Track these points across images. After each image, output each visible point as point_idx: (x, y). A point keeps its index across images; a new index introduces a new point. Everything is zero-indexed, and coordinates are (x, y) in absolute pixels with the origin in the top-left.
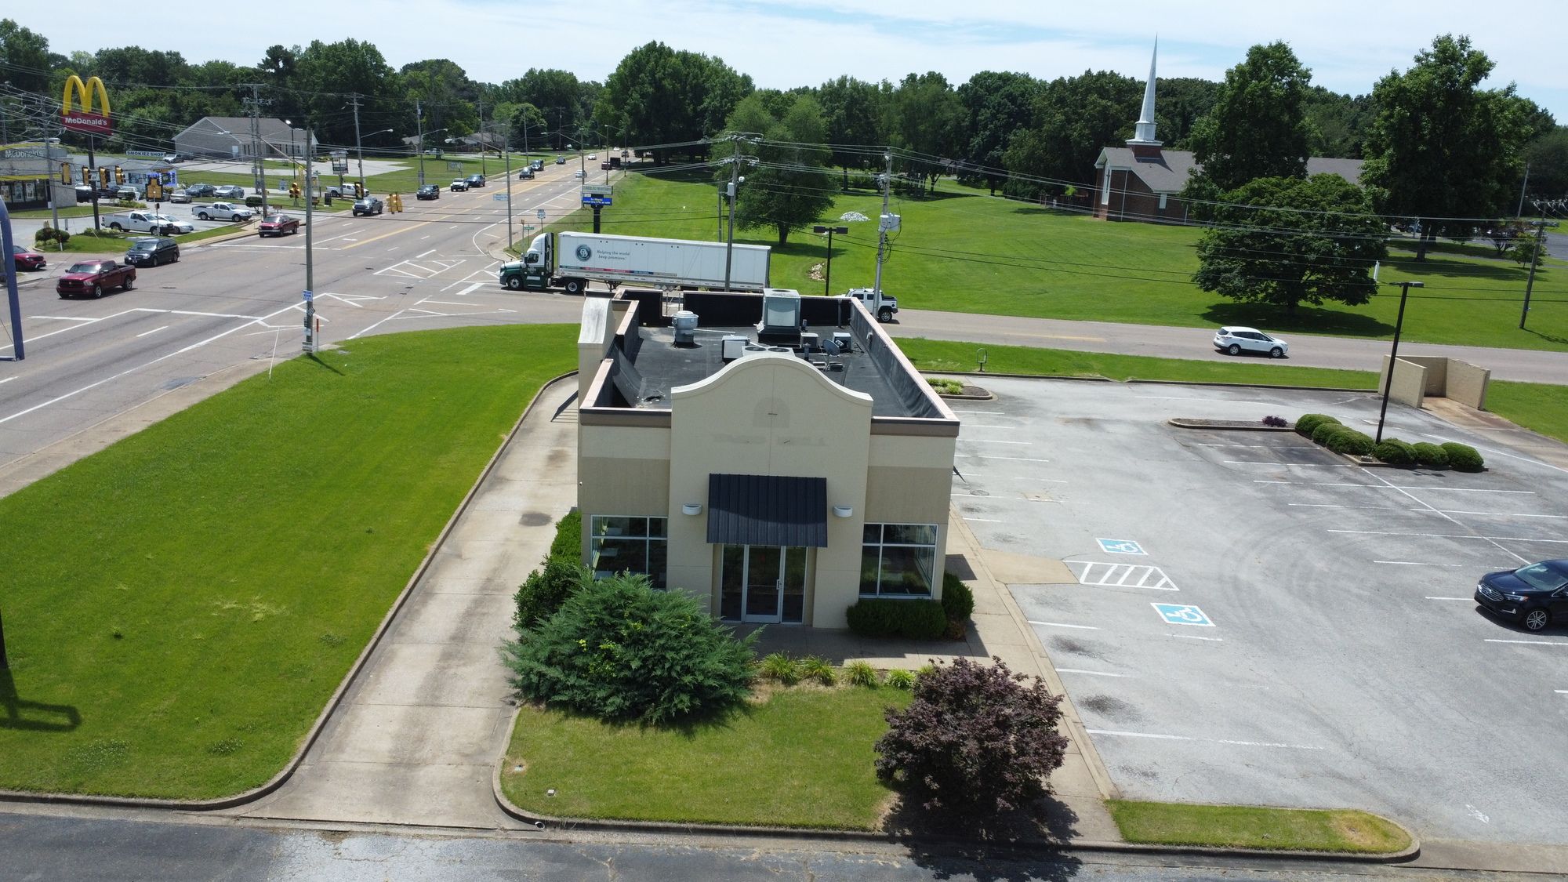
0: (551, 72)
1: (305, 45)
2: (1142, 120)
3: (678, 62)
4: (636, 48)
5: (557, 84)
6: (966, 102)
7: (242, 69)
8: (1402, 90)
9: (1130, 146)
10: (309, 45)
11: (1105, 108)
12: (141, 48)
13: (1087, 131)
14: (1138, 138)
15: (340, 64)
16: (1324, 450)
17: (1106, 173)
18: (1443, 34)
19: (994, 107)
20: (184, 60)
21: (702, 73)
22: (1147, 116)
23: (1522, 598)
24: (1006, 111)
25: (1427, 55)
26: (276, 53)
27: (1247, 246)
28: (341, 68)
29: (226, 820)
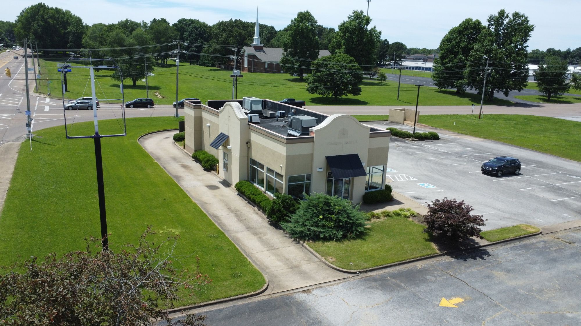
2: (255, 37)
6: (177, 30)
8: (347, 27)
9: (252, 46)
11: (241, 32)
13: (235, 41)
14: (255, 43)
16: (398, 137)
17: (245, 55)
18: (355, 10)
19: (189, 32)
22: (257, 36)
23: (497, 168)
24: (195, 33)
25: (351, 16)
27: (326, 78)
29: (267, 296)
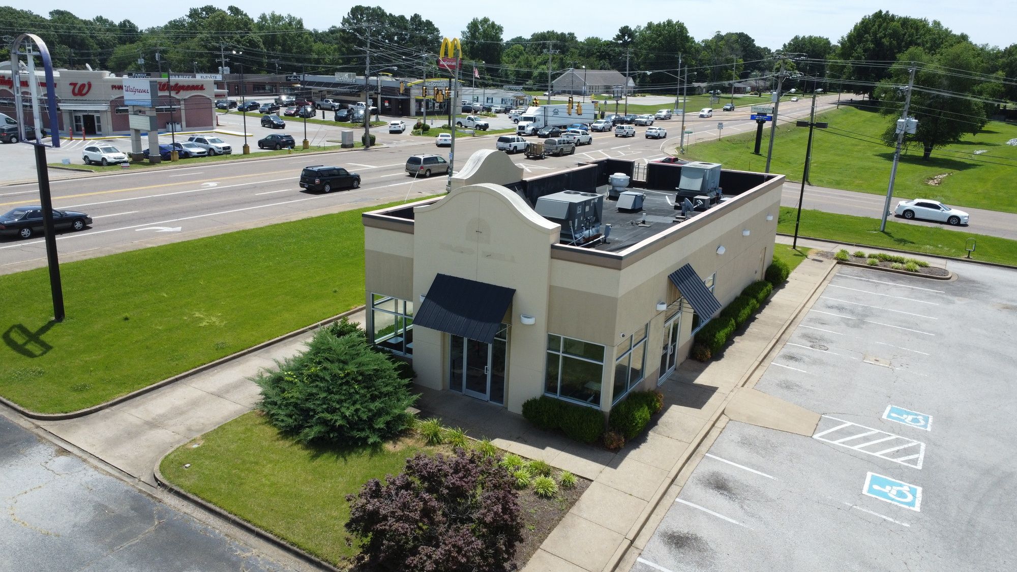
0: (810, 37)
1: (644, 25)
3: (899, 24)
4: (865, 16)
5: (814, 46)
7: (605, 41)
10: (646, 25)
12: (555, 32)
15: (660, 36)
20: (576, 38)
21: (917, 32)
26: (625, 31)
28: (660, 38)
29: (32, 426)
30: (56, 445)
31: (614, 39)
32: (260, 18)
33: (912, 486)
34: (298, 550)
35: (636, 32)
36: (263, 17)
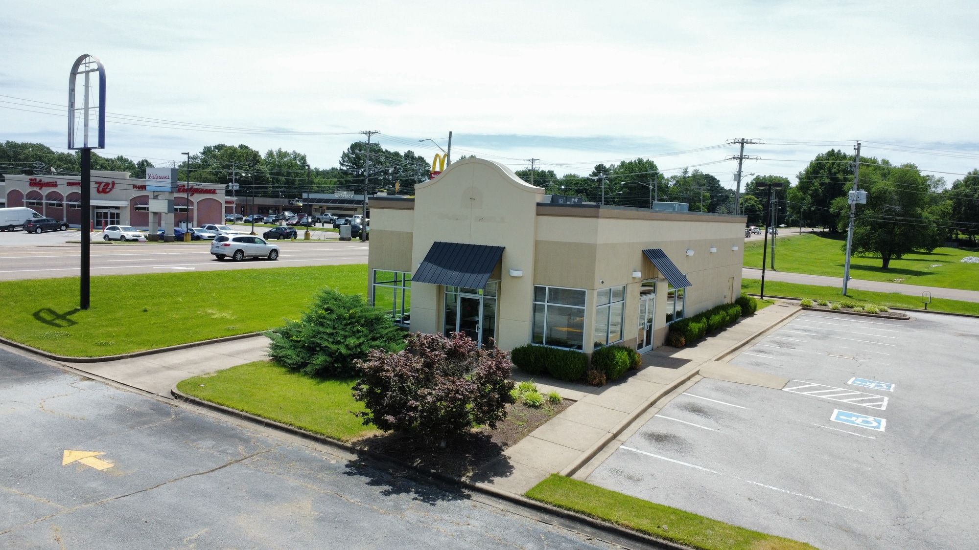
1: (617, 164)
10: (619, 164)
15: (632, 172)
26: (600, 168)
29: (59, 365)
30: (81, 375)
31: (590, 175)
32: (268, 154)
33: (875, 418)
34: (305, 432)
35: (610, 170)
36: (270, 154)
